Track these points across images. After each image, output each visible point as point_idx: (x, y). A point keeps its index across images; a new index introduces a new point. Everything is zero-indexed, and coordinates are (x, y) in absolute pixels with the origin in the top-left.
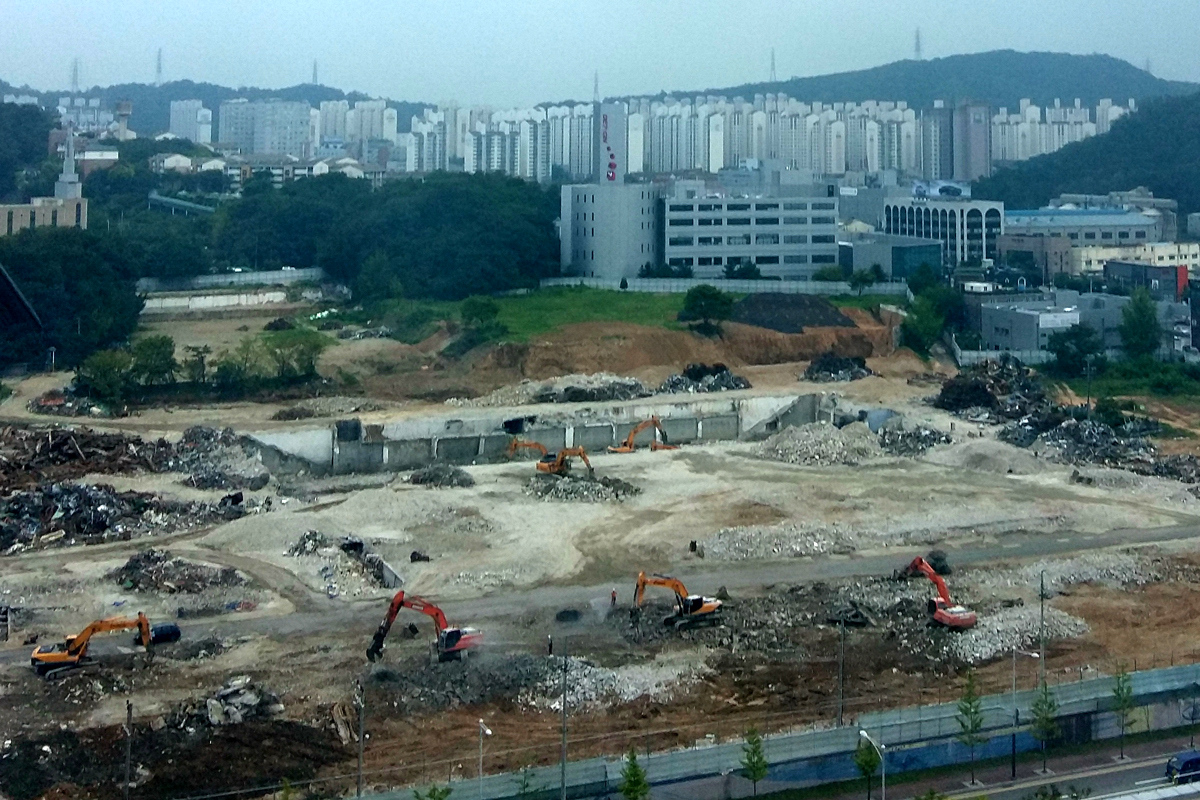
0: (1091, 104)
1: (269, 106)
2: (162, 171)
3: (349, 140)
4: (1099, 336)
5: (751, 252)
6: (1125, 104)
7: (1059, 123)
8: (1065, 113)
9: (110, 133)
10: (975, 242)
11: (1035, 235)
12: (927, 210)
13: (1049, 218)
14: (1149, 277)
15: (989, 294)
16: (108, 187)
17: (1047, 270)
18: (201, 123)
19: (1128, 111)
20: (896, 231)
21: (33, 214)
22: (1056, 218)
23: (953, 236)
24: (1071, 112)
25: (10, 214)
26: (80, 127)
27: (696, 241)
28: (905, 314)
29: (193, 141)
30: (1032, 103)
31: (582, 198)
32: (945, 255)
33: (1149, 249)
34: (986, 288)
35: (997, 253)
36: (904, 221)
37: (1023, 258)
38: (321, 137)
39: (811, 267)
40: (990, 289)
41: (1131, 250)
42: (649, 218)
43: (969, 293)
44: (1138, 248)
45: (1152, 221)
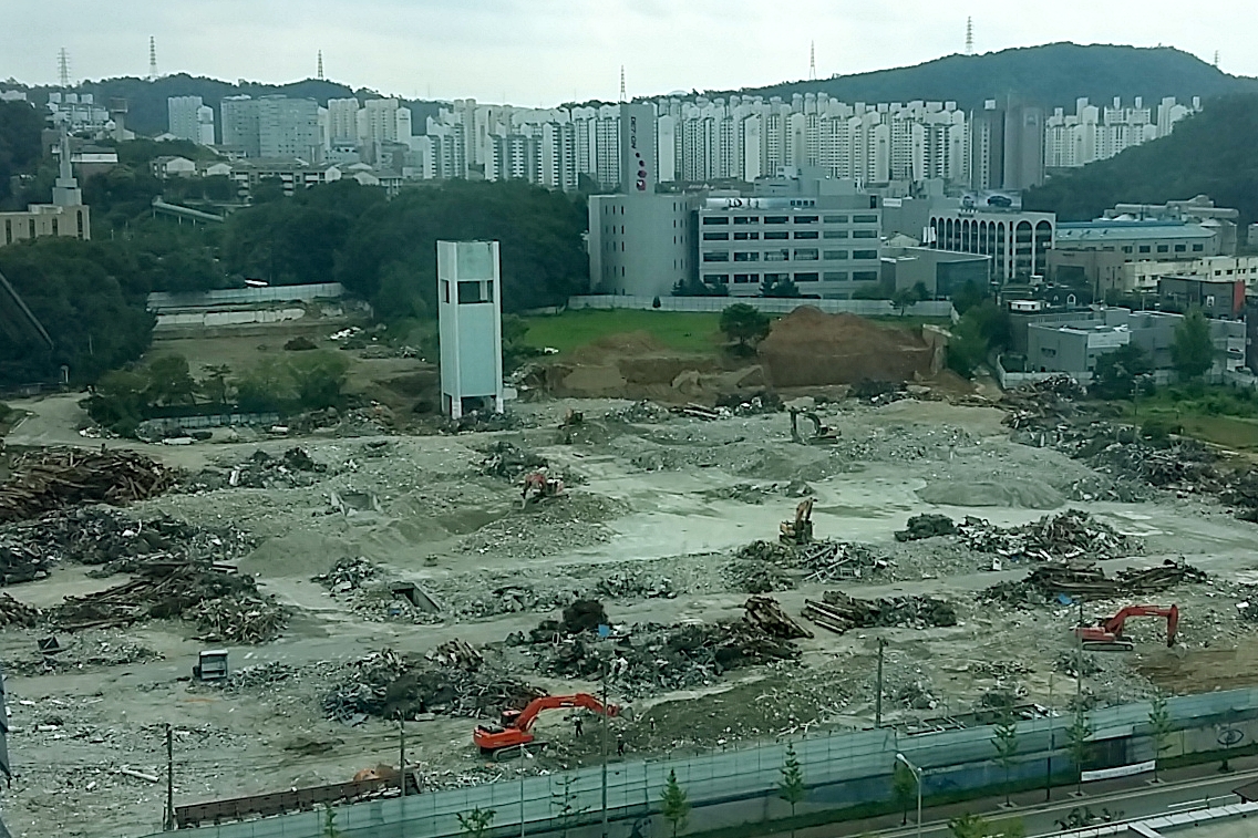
0: (1153, 103)
1: (273, 104)
2: (165, 176)
3: (361, 144)
4: (1149, 357)
5: (790, 268)
6: (1189, 104)
7: (1120, 124)
8: (1125, 113)
9: (107, 133)
10: (1024, 257)
11: (1087, 249)
12: (974, 222)
13: (1103, 230)
14: (1204, 293)
15: (1037, 312)
16: (109, 193)
17: (1098, 287)
18: (202, 122)
19: (1192, 111)
20: (941, 247)
21: (32, 222)
22: (1110, 230)
23: (1001, 251)
24: (1131, 113)
25: (8, 222)
26: (74, 127)
27: (731, 257)
28: (949, 335)
29: (195, 143)
30: (1089, 103)
31: (610, 210)
32: (992, 272)
33: (1206, 264)
34: (1033, 306)
35: (1046, 268)
36: (950, 235)
37: (1073, 274)
38: (332, 140)
39: (852, 285)
40: (1038, 308)
41: (1188, 264)
42: (680, 231)
43: (1015, 311)
44: (1195, 262)
45: (1212, 233)
